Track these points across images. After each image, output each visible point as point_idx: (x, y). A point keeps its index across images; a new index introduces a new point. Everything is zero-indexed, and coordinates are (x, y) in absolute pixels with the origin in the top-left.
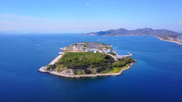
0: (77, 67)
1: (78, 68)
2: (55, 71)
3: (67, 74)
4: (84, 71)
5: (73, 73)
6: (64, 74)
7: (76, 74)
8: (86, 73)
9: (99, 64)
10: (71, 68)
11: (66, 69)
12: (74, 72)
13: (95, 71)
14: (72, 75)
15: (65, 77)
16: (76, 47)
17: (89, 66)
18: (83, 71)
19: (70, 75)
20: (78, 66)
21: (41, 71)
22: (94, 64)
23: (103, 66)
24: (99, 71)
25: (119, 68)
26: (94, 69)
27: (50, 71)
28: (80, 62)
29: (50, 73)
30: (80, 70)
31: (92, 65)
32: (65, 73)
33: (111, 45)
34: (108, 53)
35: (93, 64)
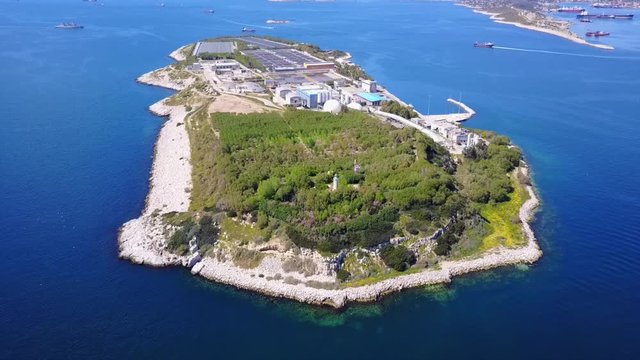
0: (343, 237)
1: (348, 244)
2: (221, 258)
3: (296, 282)
4: (382, 257)
5: (330, 274)
6: (278, 277)
7: (344, 277)
8: (392, 266)
9: (429, 204)
10: (312, 245)
11: (281, 247)
12: (333, 266)
13: (428, 249)
14: (328, 286)
15: (294, 301)
16: (219, 71)
17: (397, 225)
18: (375, 255)
19: (318, 285)
20: (343, 230)
21: (139, 260)
22: (412, 205)
23: (452, 213)
24: (445, 247)
25: (502, 206)
26: (420, 239)
27: (194, 262)
28: (341, 198)
29: (195, 269)
30: (361, 255)
31: (405, 218)
32: (285, 275)
33: (345, 55)
34: (376, 104)
35: (407, 209)
